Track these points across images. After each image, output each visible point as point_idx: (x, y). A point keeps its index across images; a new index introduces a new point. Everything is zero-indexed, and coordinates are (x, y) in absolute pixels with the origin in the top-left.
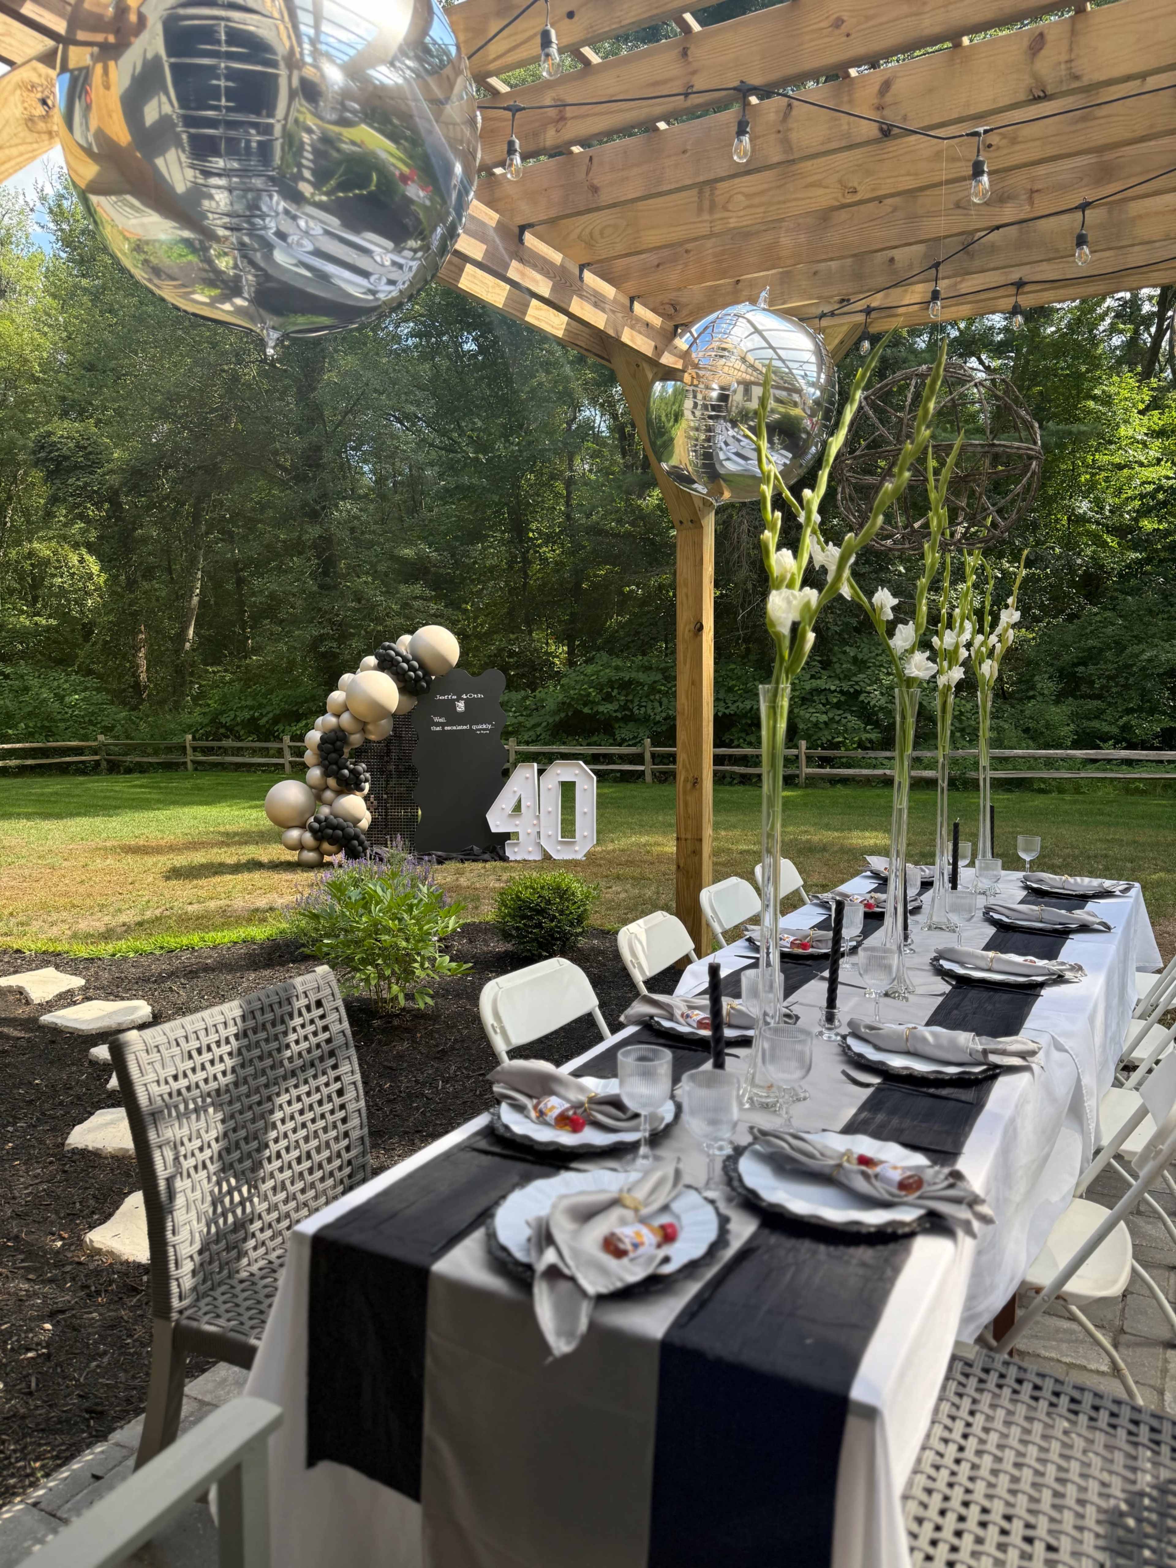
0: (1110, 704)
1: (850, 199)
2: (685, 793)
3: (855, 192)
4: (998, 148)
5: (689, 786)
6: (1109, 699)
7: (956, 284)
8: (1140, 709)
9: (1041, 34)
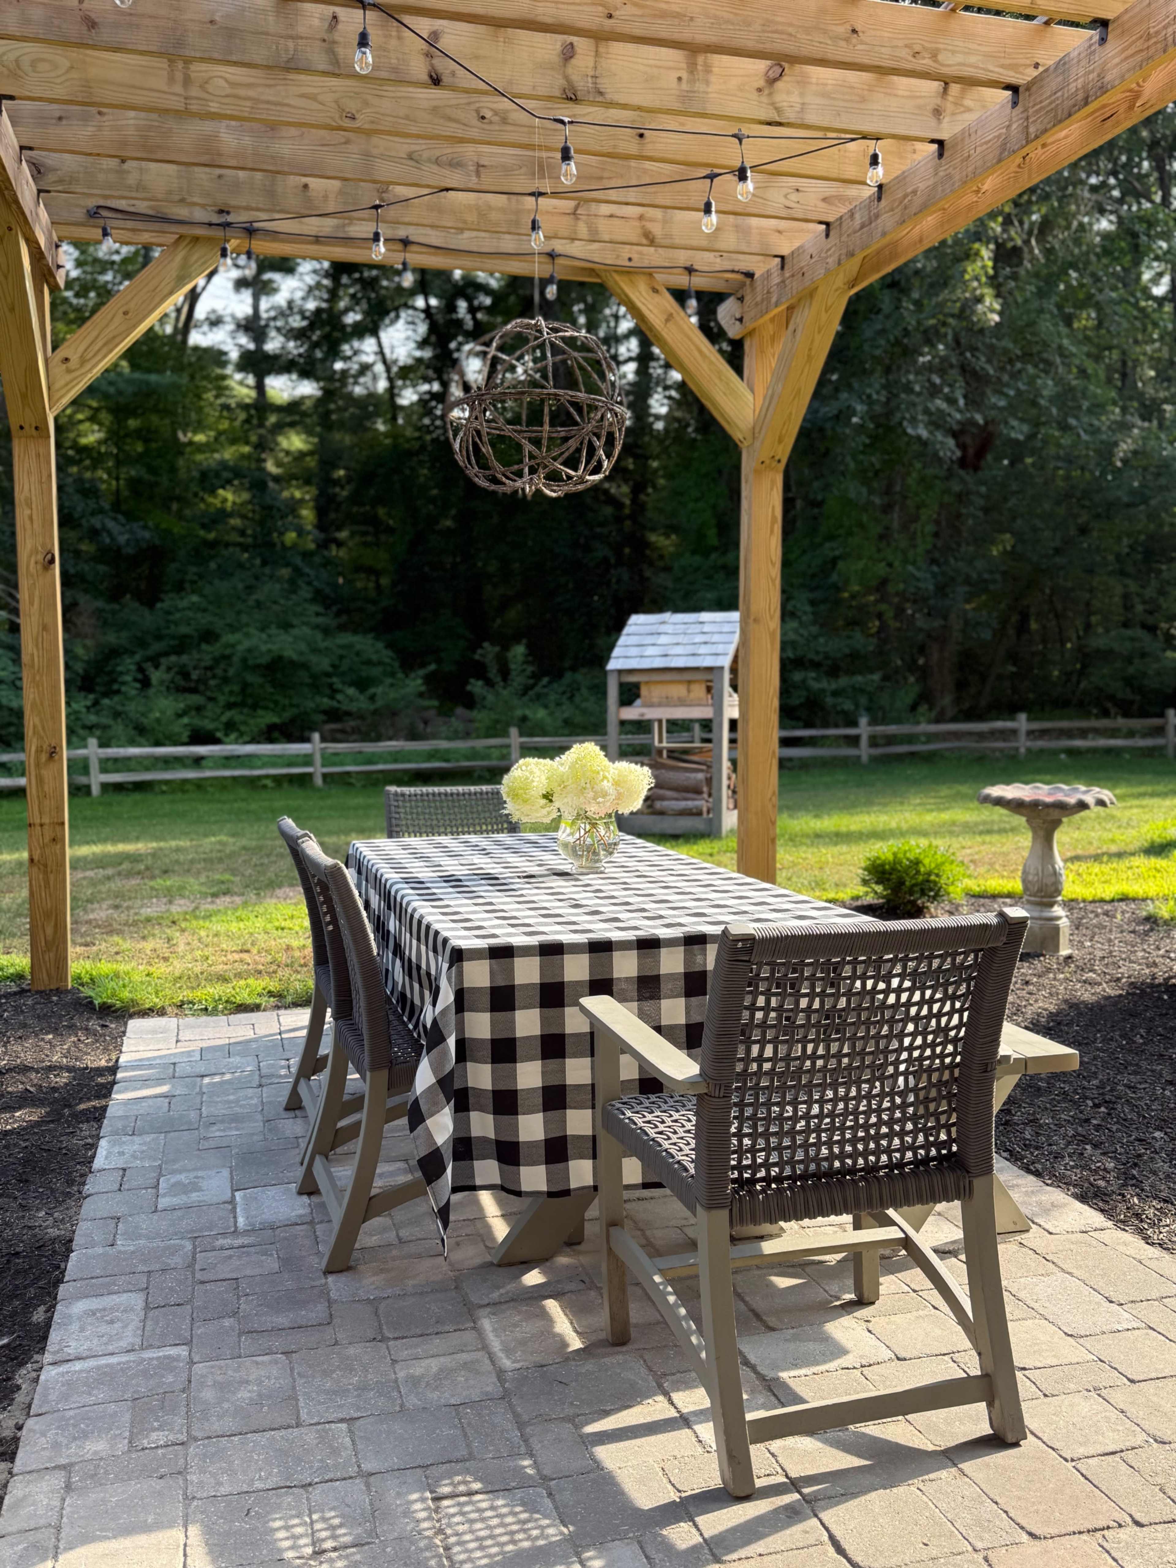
0: (211, 699)
1: (347, 123)
2: (38, 765)
3: (353, 118)
4: (491, 123)
5: (44, 757)
6: (209, 694)
7: (344, 226)
8: (243, 704)
9: (571, 44)
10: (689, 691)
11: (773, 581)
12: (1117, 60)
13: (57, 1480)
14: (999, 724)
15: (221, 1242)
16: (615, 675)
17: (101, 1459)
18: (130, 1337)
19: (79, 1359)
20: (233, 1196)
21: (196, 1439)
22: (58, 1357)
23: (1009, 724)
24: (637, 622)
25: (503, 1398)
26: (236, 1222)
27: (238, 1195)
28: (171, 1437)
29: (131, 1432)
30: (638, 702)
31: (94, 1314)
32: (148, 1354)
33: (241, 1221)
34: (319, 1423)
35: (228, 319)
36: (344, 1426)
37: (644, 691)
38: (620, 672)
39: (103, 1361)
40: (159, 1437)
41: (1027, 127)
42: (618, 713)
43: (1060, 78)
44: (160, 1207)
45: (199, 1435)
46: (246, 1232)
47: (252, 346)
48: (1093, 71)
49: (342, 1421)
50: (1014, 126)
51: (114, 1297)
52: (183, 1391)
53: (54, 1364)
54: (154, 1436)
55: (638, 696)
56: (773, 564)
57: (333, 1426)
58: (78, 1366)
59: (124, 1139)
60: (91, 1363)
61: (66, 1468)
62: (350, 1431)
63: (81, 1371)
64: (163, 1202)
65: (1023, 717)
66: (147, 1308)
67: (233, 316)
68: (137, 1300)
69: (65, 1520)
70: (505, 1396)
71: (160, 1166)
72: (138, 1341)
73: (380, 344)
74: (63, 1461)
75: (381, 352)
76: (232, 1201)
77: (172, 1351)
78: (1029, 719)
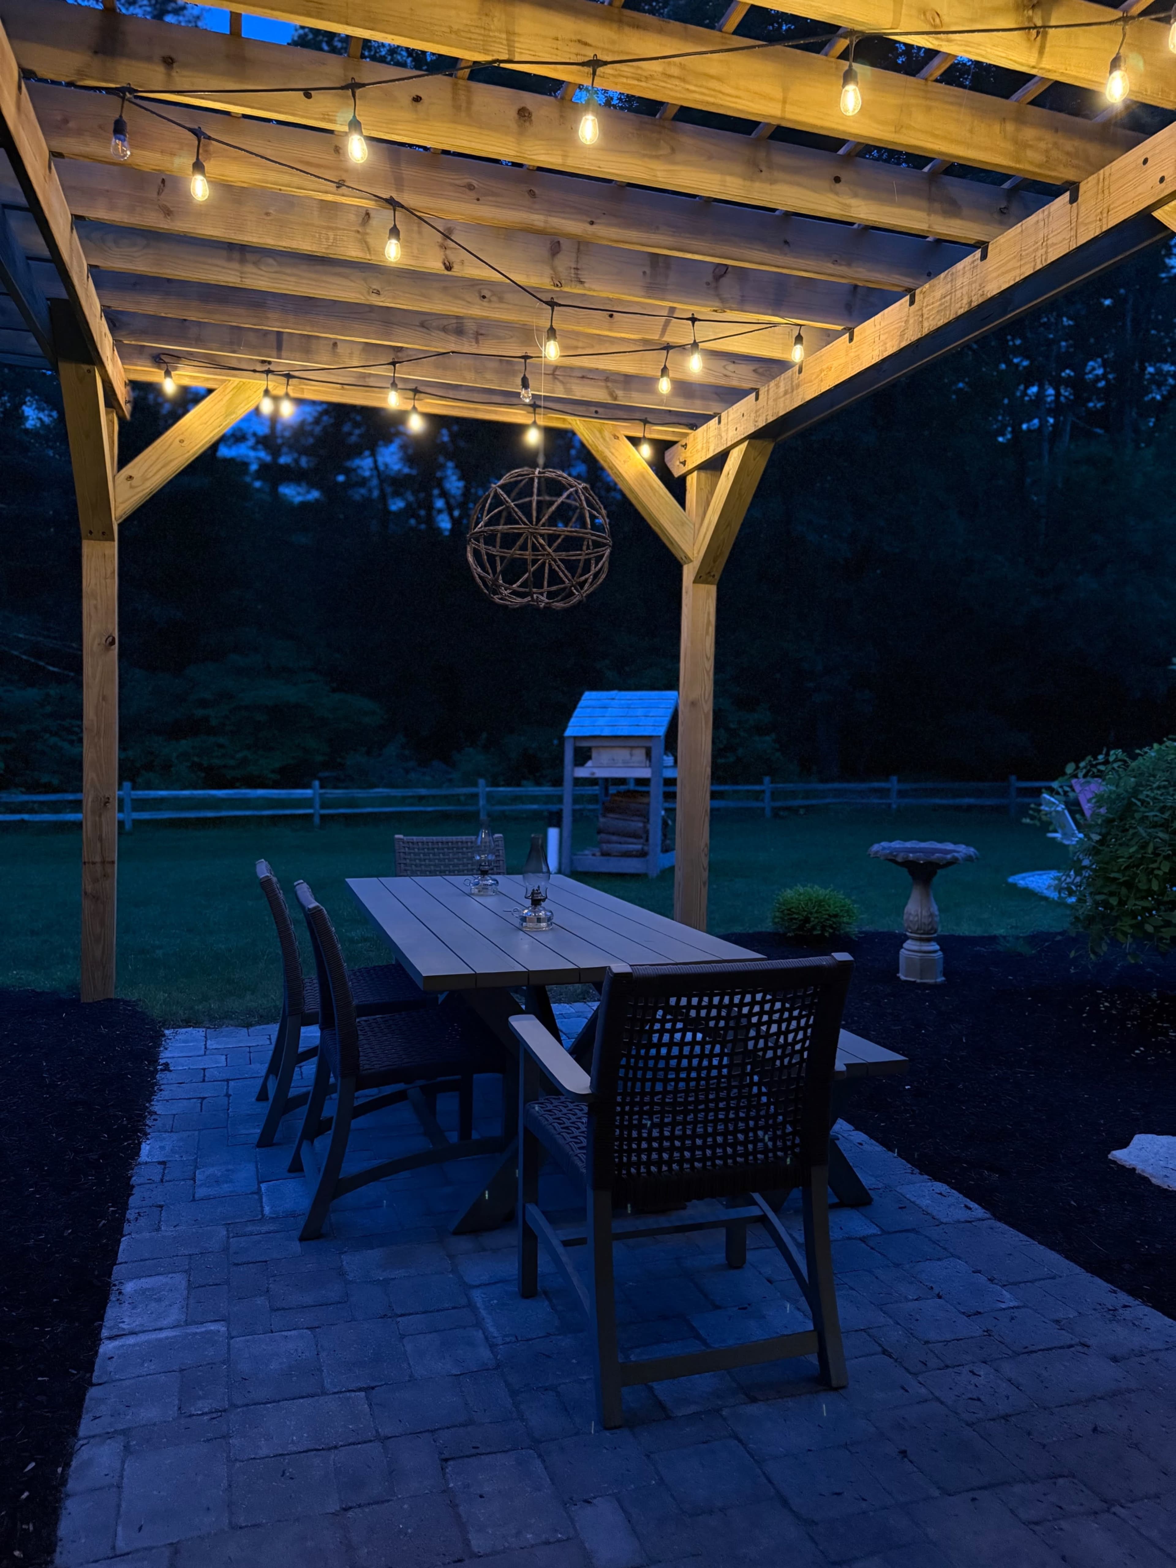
1: (373, 298)
2: (94, 813)
3: (378, 294)
5: (99, 806)
9: (559, 242)
10: (631, 755)
11: (708, 673)
12: (995, 274)
13: (116, 1445)
14: (876, 785)
15: (250, 1228)
16: (572, 740)
17: (155, 1424)
18: (175, 1315)
19: (133, 1333)
20: (259, 1189)
21: (235, 1406)
22: (115, 1332)
23: (883, 785)
24: (589, 698)
25: (496, 1369)
26: (262, 1211)
27: (263, 1186)
28: (214, 1405)
29: (180, 1400)
30: (589, 763)
31: (144, 1293)
32: (193, 1329)
33: (267, 1210)
34: (341, 1392)
35: (249, 436)
36: (363, 1394)
37: (594, 754)
38: (575, 738)
39: (153, 1336)
40: (204, 1405)
41: (922, 322)
42: (573, 771)
43: (949, 285)
44: (197, 1196)
45: (239, 1403)
46: (273, 1219)
47: (268, 458)
48: (975, 282)
49: (360, 1390)
50: (911, 321)
51: (161, 1278)
52: (224, 1363)
53: (110, 1338)
54: (200, 1404)
55: (589, 758)
56: (708, 659)
57: (353, 1394)
58: (131, 1340)
59: (165, 1135)
60: (143, 1338)
61: (124, 1432)
62: (367, 1398)
63: (134, 1345)
64: (201, 1192)
65: (894, 778)
66: (190, 1287)
67: (255, 434)
68: (179, 1280)
69: (125, 1480)
70: (498, 1366)
71: (196, 1159)
72: (183, 1317)
73: (375, 462)
74: (120, 1427)
75: (376, 467)
76: (259, 1192)
77: (213, 1327)
78: (899, 781)
